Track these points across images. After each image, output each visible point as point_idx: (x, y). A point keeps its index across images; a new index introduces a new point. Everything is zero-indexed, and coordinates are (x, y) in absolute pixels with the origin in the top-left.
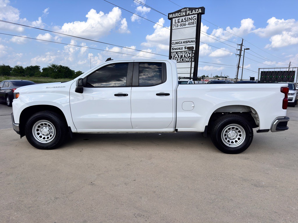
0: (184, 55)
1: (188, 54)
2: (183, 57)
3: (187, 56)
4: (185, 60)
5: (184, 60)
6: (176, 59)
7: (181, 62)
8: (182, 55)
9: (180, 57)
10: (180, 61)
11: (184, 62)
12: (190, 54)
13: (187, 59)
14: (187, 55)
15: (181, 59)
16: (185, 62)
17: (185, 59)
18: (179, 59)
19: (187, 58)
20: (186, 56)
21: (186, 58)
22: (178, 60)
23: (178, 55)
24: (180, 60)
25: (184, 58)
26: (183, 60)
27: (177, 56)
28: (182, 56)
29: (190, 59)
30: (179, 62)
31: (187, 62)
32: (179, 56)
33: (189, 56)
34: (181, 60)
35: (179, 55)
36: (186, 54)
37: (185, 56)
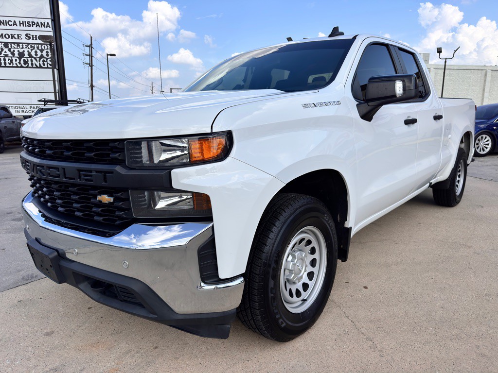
0: (28, 51)
1: (38, 51)
2: (26, 55)
3: (36, 55)
4: (32, 64)
5: (30, 62)
6: (7, 58)
7: (22, 67)
8: (21, 51)
9: (17, 55)
10: (19, 65)
11: (30, 67)
12: (42, 51)
13: (37, 61)
14: (36, 52)
15: (20, 60)
16: (32, 67)
17: (32, 61)
18: (14, 59)
19: (38, 59)
20: (33, 53)
21: (35, 59)
22: (14, 62)
23: (10, 50)
24: (20, 63)
25: (29, 59)
26: (26, 62)
27: (8, 53)
28: (21, 55)
29: (44, 61)
30: (17, 67)
31: (37, 67)
32: (13, 53)
33: (42, 56)
34: (22, 62)
35: (14, 51)
36: (32, 50)
37: (30, 55)
